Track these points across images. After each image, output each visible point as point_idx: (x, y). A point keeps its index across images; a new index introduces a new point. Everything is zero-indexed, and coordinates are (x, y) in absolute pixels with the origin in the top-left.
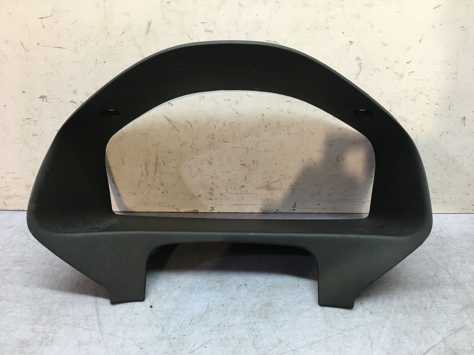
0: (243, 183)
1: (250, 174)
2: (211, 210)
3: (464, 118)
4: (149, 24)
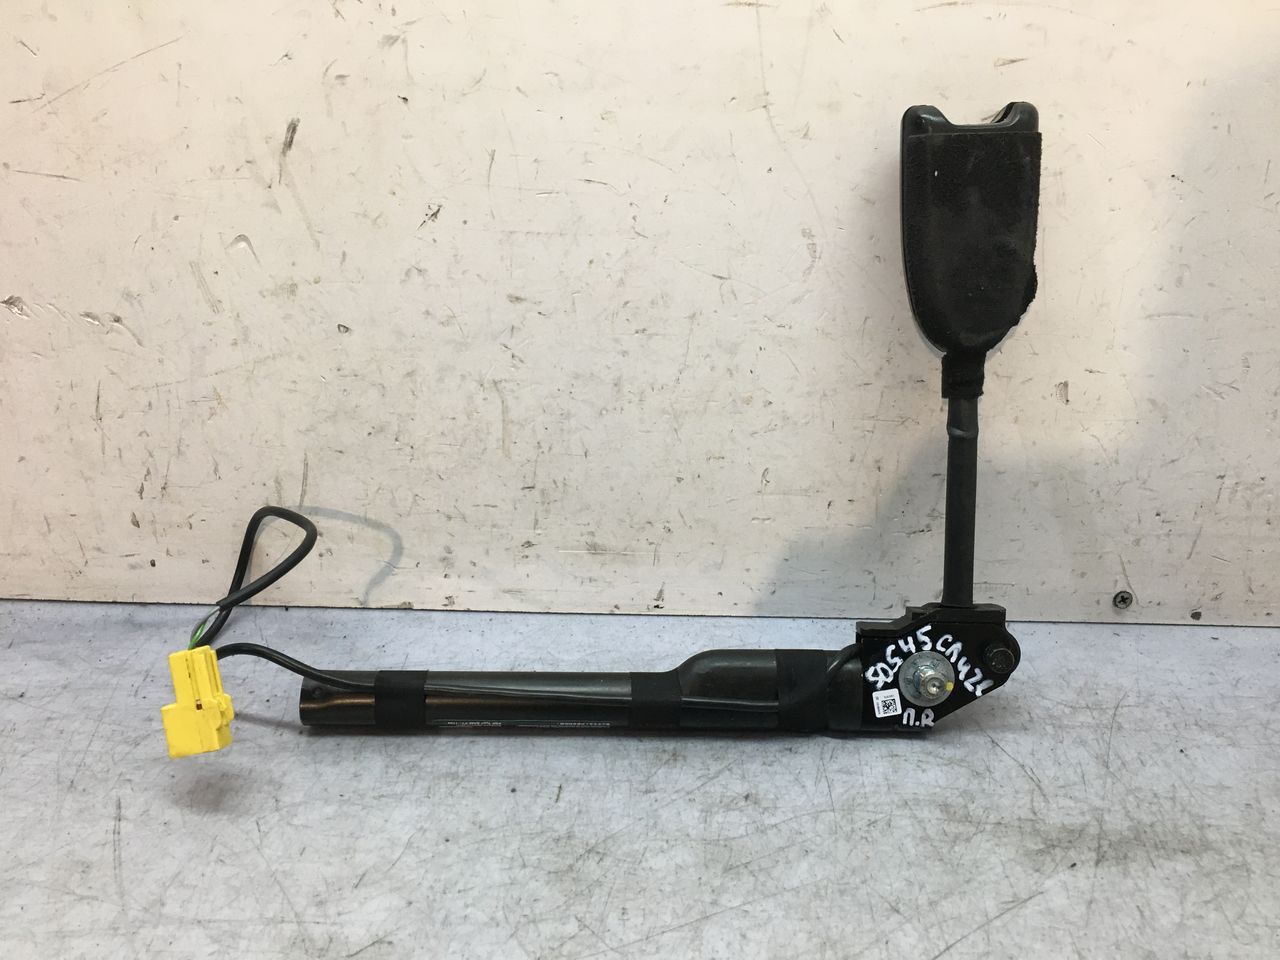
0: (530, 535)
1: (547, 511)
2: (445, 605)
3: (1066, 385)
4: (293, 128)
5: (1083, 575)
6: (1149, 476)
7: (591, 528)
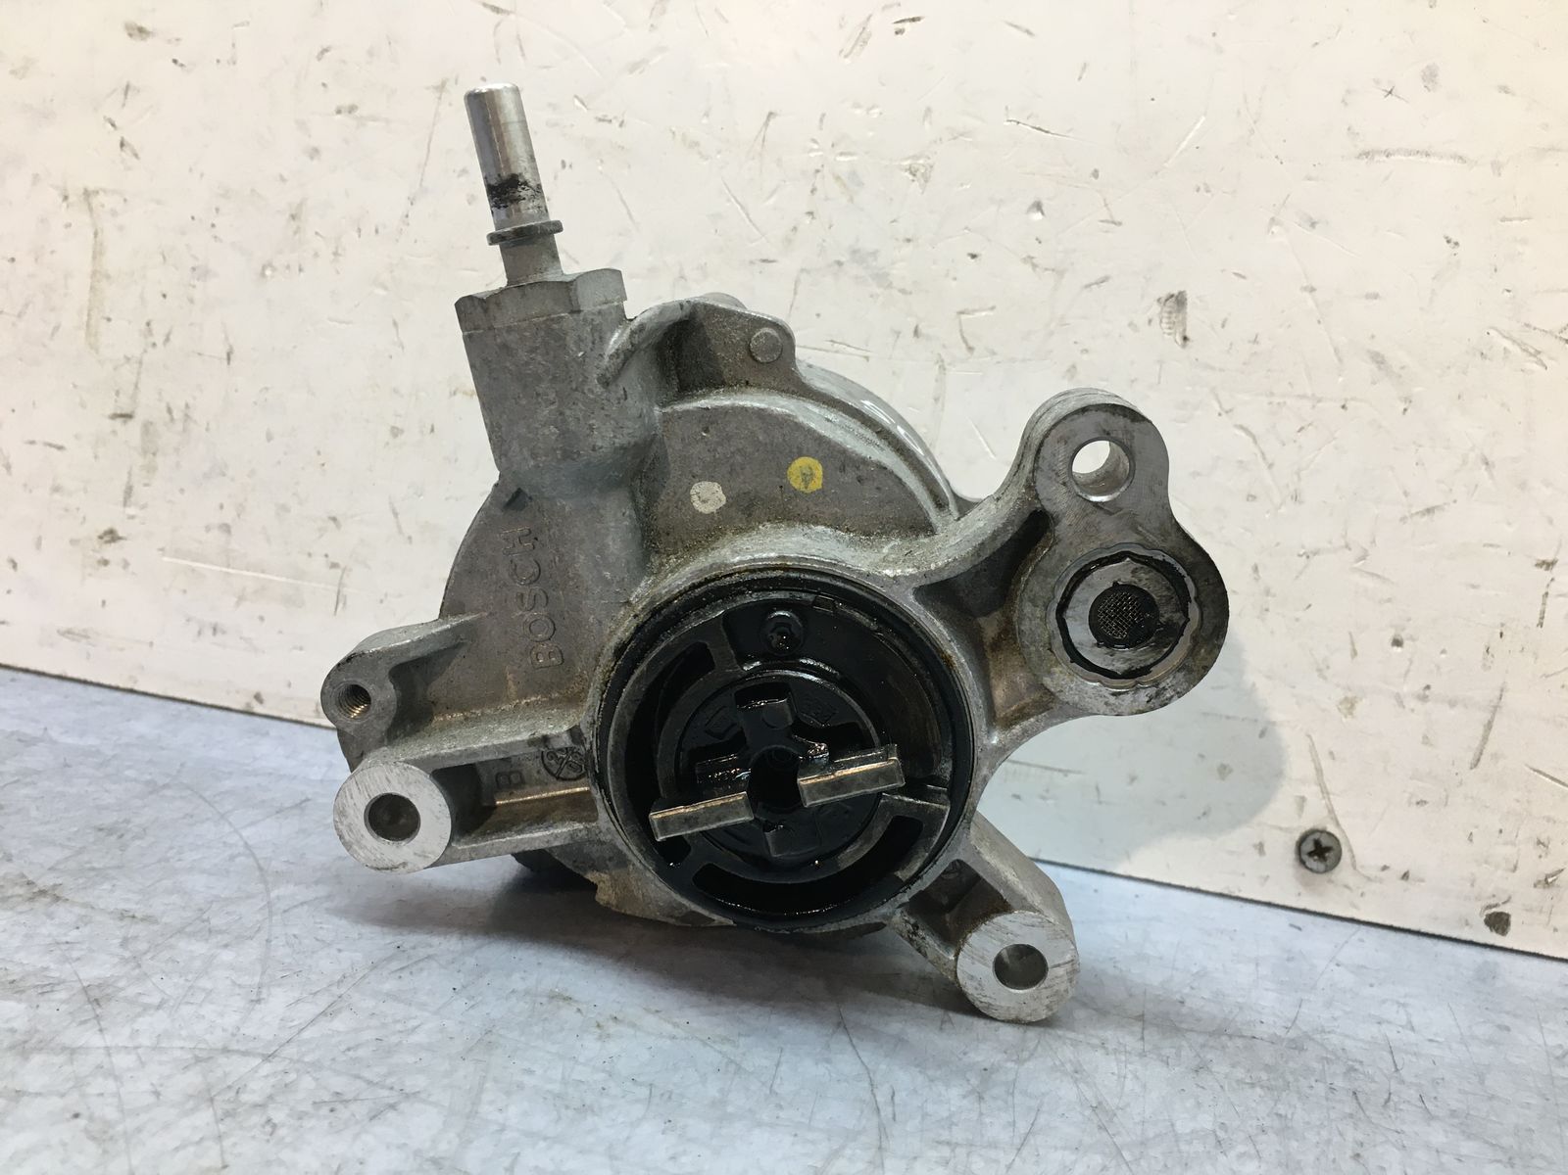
5: (1224, 770)
6: (1374, 542)
7: (228, 516)
